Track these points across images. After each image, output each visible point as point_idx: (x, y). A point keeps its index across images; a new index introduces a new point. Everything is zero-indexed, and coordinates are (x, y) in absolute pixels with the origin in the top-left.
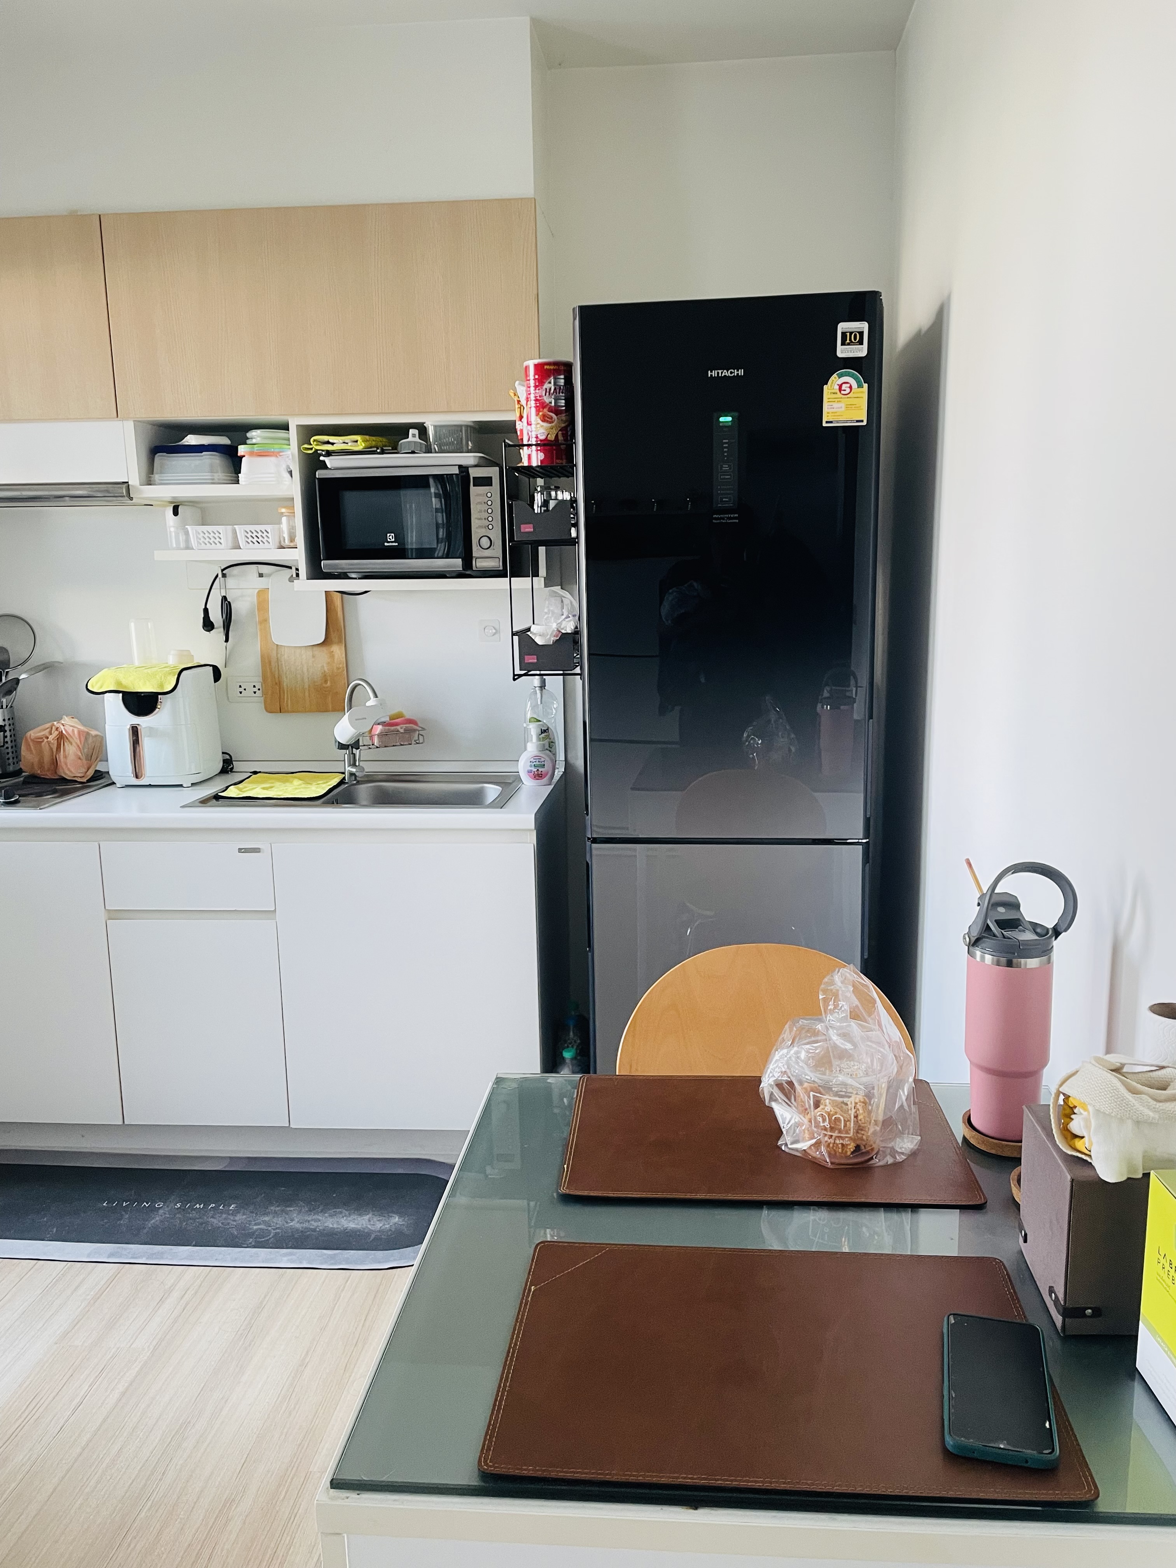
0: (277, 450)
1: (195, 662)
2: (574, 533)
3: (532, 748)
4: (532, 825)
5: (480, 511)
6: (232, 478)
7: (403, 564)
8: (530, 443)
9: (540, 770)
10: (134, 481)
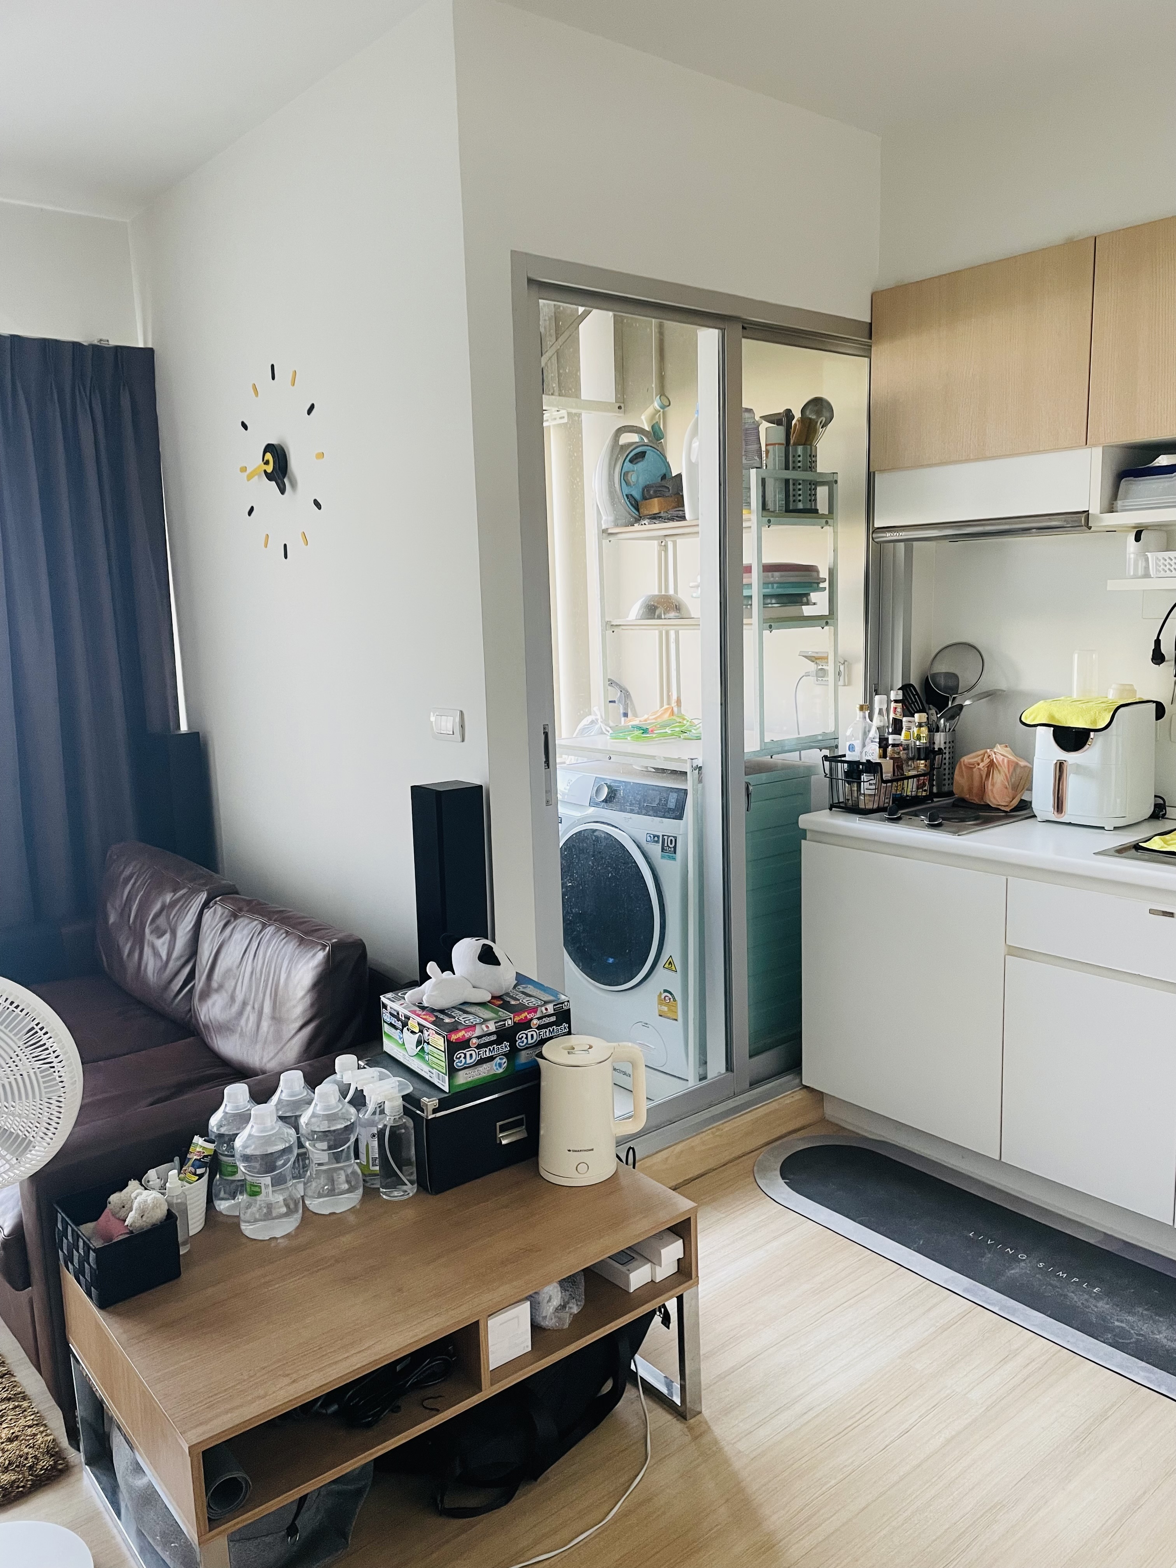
1: (1138, 696)
10: (1095, 509)
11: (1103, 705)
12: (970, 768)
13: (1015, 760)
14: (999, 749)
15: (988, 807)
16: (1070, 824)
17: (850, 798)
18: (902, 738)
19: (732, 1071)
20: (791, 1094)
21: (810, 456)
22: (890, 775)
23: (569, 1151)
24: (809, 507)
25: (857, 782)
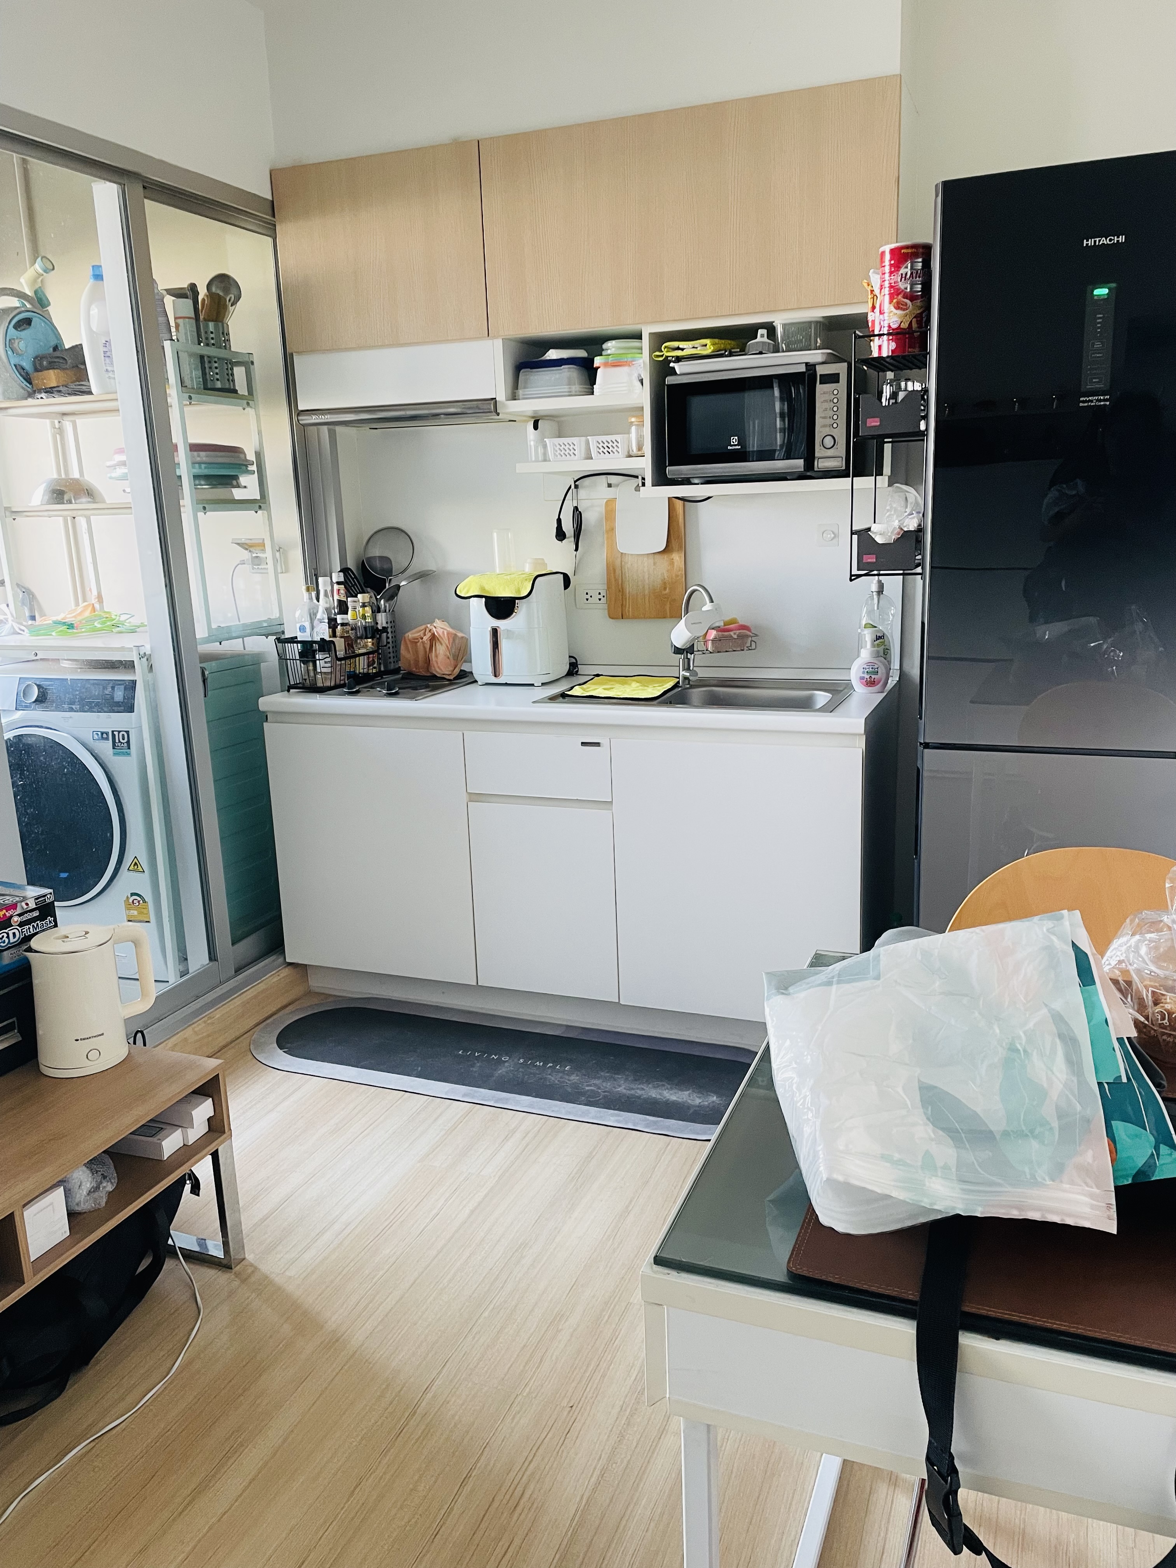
0: (629, 360)
1: (548, 570)
2: (923, 427)
3: (866, 654)
4: (862, 730)
5: (826, 410)
6: (587, 390)
7: (744, 467)
8: (881, 332)
9: (873, 677)
10: (501, 397)
11: (524, 576)
12: (414, 642)
13: (454, 632)
14: (438, 623)
15: (434, 677)
16: (506, 684)
17: (306, 677)
18: (349, 617)
19: (216, 960)
20: (276, 973)
21: (223, 333)
22: (342, 653)
23: (77, 1040)
24: (227, 386)
25: (312, 661)
